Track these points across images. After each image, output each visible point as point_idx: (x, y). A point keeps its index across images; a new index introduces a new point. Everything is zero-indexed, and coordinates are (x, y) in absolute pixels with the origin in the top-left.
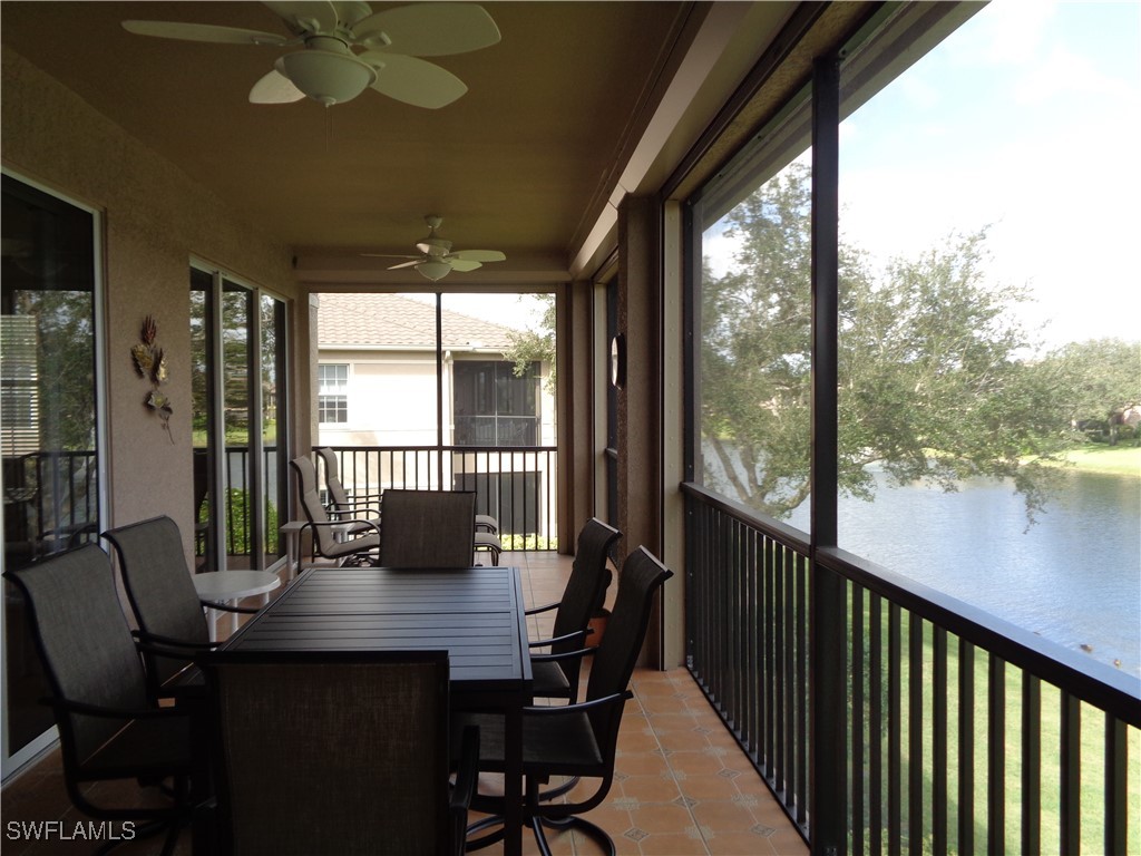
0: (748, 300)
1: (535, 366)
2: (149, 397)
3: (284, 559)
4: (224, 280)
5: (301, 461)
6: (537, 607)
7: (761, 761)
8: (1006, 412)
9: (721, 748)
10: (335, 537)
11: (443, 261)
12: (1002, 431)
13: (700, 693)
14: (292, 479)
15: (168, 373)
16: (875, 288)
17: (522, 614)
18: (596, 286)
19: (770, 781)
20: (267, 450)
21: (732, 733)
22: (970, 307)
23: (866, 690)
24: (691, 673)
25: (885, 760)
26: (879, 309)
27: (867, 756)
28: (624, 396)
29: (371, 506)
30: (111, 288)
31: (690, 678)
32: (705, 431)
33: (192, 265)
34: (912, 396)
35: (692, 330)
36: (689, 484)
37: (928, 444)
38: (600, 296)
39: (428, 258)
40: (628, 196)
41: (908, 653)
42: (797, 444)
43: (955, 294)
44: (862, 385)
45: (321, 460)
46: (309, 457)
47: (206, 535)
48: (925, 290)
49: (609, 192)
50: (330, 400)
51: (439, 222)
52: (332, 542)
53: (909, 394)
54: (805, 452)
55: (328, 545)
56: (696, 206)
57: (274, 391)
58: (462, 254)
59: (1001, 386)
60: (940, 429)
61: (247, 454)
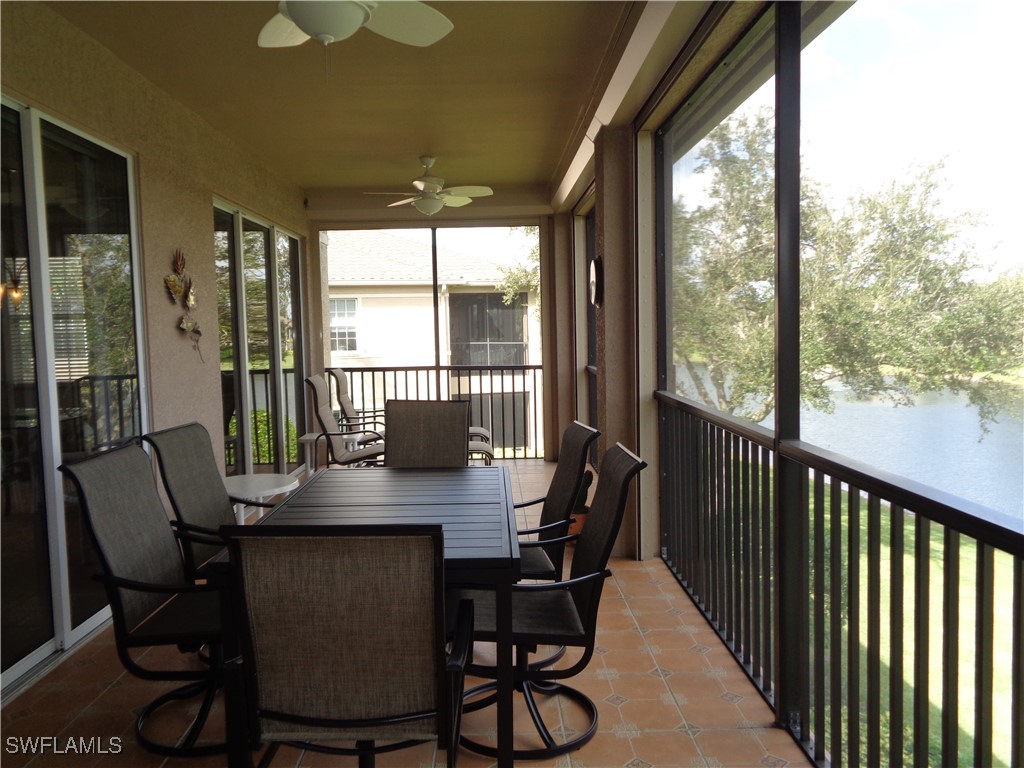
0: (717, 232)
1: (522, 297)
2: (180, 321)
3: (303, 467)
4: (244, 219)
5: (315, 379)
6: (526, 501)
7: (729, 638)
8: (959, 330)
9: (692, 626)
10: (347, 447)
11: (437, 197)
12: (955, 348)
13: (674, 580)
14: (308, 397)
15: (196, 301)
16: (836, 217)
17: (511, 506)
18: (576, 218)
19: (738, 656)
20: (286, 371)
21: (703, 614)
22: (928, 233)
23: (827, 582)
24: (665, 562)
25: (844, 647)
26: (840, 237)
27: (827, 641)
28: (602, 313)
29: (378, 420)
30: (145, 225)
31: (665, 566)
32: (677, 352)
33: (215, 205)
34: (870, 316)
35: (663, 251)
36: (662, 392)
37: (886, 361)
38: (579, 227)
39: (422, 194)
40: (603, 129)
41: (866, 551)
42: (762, 362)
43: (912, 220)
44: (823, 307)
45: (333, 379)
46: (323, 377)
47: (235, 446)
48: (884, 217)
49: (586, 127)
50: (341, 331)
51: (432, 162)
52: (344, 450)
53: (868, 313)
54: (768, 370)
55: (341, 453)
56: (667, 136)
57: (291, 324)
58: (453, 190)
59: (955, 305)
60: (896, 345)
61: (268, 375)
